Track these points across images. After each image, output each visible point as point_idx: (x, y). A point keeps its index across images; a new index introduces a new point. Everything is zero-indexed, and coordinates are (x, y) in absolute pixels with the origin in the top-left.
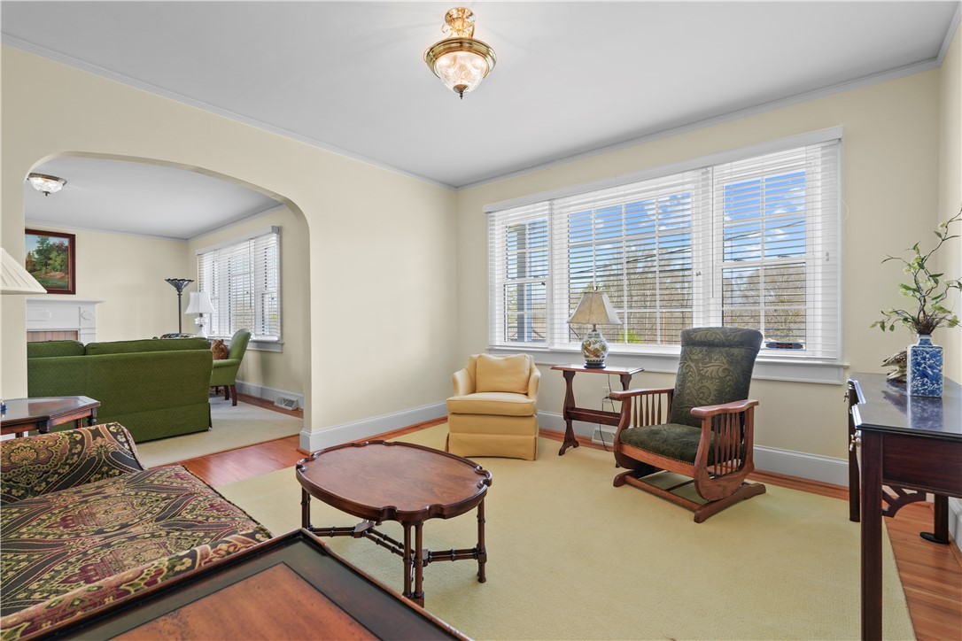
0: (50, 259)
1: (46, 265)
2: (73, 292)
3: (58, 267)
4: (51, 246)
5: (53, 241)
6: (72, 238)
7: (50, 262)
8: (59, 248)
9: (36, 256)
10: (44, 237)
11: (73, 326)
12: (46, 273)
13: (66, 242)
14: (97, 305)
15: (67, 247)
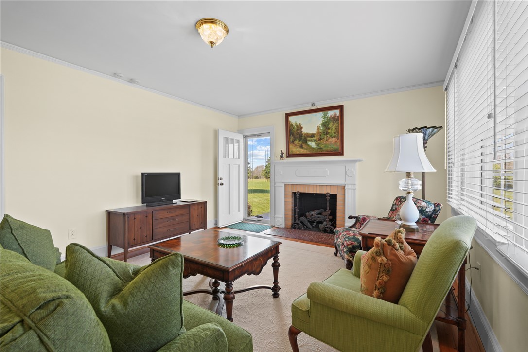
0: (329, 129)
1: (327, 133)
2: (342, 154)
3: (333, 134)
4: (329, 118)
5: (331, 113)
6: (341, 108)
7: (329, 131)
8: (334, 119)
9: (322, 128)
10: (325, 112)
11: (340, 182)
12: (327, 140)
13: (337, 112)
14: (357, 164)
15: (338, 117)
